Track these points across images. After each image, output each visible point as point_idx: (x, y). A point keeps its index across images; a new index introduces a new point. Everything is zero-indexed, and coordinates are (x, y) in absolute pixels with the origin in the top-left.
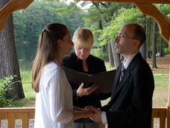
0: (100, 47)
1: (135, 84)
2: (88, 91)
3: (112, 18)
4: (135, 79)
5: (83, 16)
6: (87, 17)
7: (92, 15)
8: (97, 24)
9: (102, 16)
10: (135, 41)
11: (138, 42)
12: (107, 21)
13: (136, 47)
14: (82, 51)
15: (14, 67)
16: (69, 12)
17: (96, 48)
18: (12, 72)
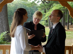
0: (45, 20)
1: (57, 35)
3: (50, 8)
5: (38, 7)
6: (39, 7)
7: (41, 6)
8: (44, 11)
9: (46, 7)
10: (58, 17)
11: (59, 18)
12: (48, 9)
13: (59, 20)
15: (7, 28)
16: (32, 5)
17: (43, 21)
18: (6, 30)
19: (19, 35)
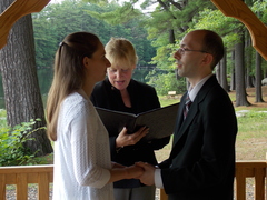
0: (173, 72)
1: (206, 126)
2: (134, 139)
3: (190, 25)
4: (205, 118)
5: (145, 23)
6: (151, 24)
7: (158, 21)
8: (166, 35)
9: (174, 22)
10: (205, 55)
14: (117, 74)
15: (36, 105)
16: (122, 18)
17: (167, 73)
18: (32, 112)
19: (70, 128)
